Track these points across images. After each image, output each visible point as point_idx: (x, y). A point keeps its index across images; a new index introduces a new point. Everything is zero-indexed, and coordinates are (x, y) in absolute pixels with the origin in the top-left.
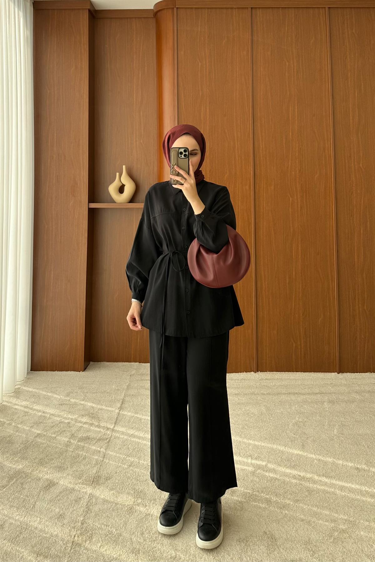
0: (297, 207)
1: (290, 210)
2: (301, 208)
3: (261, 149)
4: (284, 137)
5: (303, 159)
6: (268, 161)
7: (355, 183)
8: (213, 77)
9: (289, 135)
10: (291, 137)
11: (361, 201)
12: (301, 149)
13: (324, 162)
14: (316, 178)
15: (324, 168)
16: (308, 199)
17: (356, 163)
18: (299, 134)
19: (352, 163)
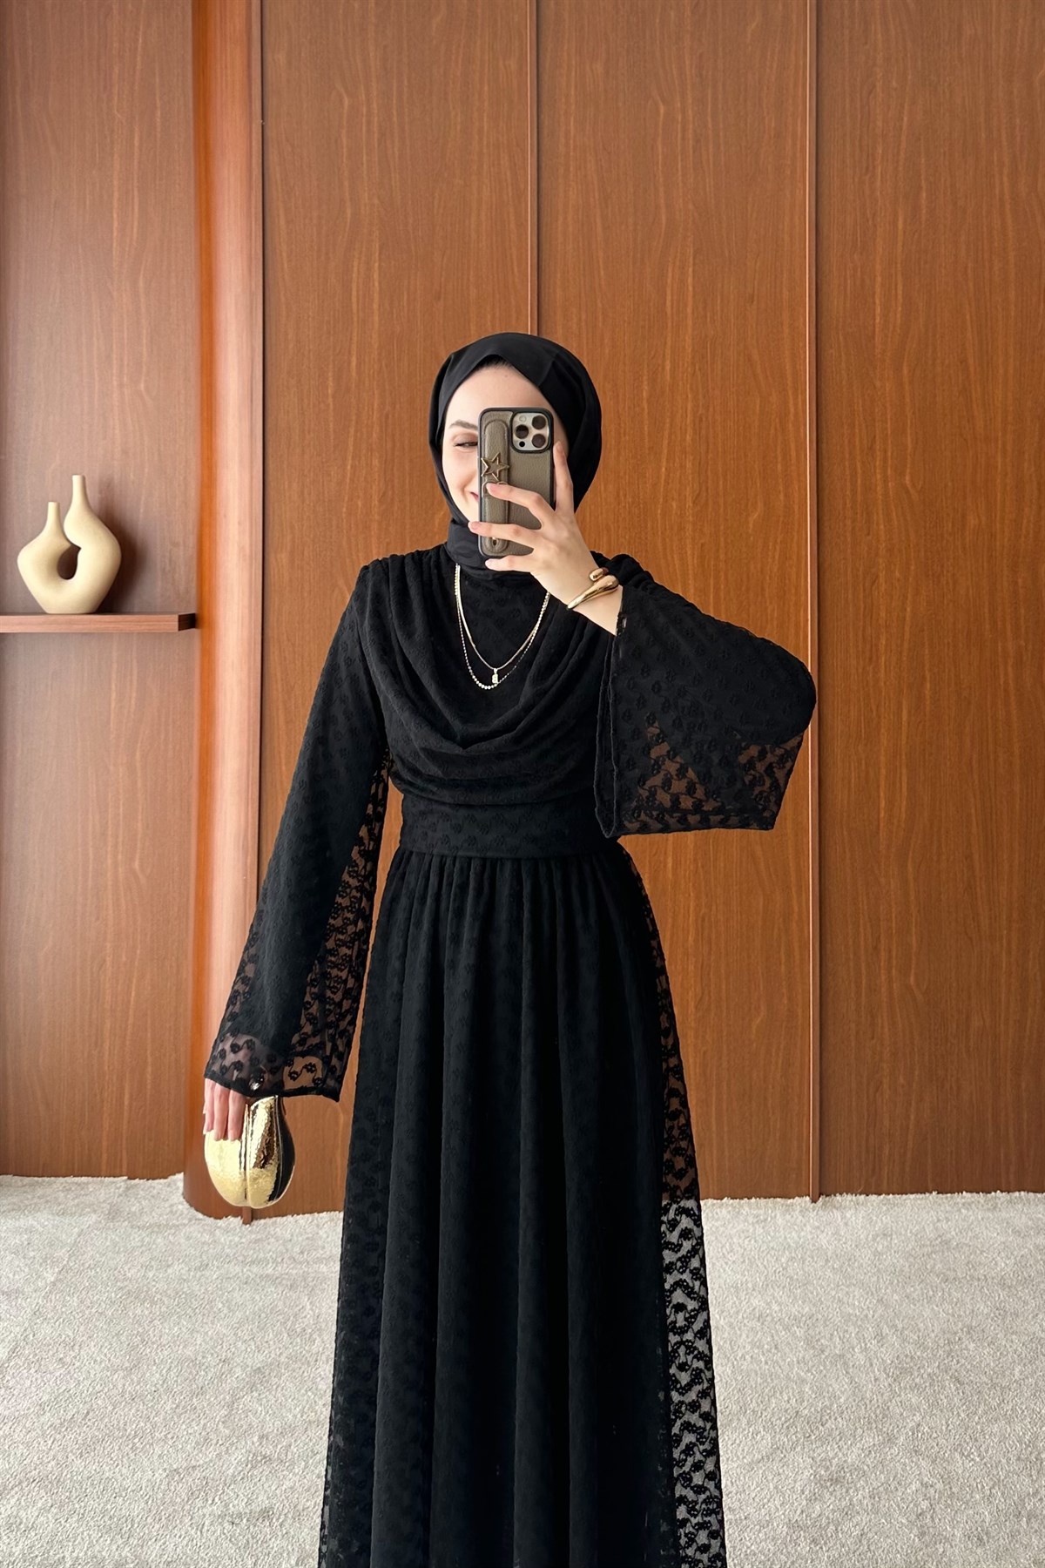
4: (645, 378)
5: (710, 455)
7: (884, 545)
8: (396, 153)
9: (663, 369)
10: (668, 378)
11: (906, 610)
12: (704, 419)
13: (779, 466)
14: (751, 526)
15: (781, 488)
17: (889, 472)
18: (697, 367)
19: (877, 471)
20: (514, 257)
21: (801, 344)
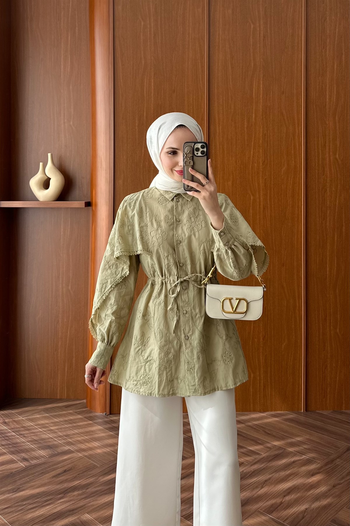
0: (259, 207)
1: (251, 212)
2: (264, 209)
3: (218, 133)
4: (245, 120)
5: (268, 147)
6: (225, 150)
7: (329, 179)
9: (252, 117)
10: (254, 120)
11: (336, 201)
12: (266, 135)
13: (293, 152)
14: (282, 172)
15: (293, 159)
16: (273, 197)
17: (331, 154)
18: (264, 117)
19: (327, 153)
20: (200, 78)
21: (300, 109)
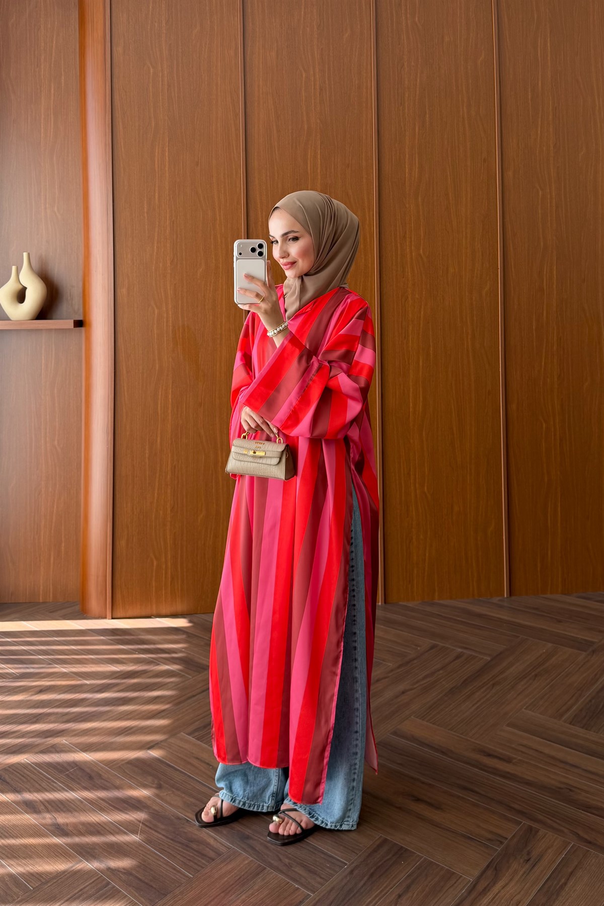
7: (411, 282)
8: (176, 95)
17: (413, 248)
19: (407, 247)
20: (234, 146)
